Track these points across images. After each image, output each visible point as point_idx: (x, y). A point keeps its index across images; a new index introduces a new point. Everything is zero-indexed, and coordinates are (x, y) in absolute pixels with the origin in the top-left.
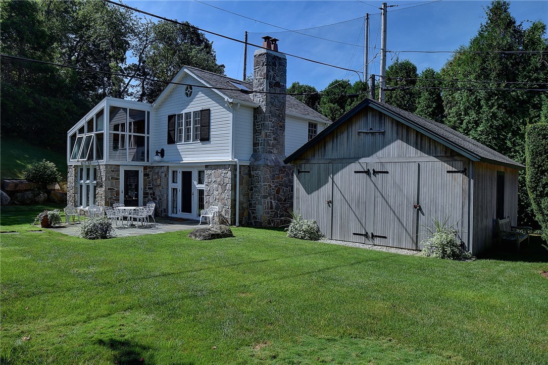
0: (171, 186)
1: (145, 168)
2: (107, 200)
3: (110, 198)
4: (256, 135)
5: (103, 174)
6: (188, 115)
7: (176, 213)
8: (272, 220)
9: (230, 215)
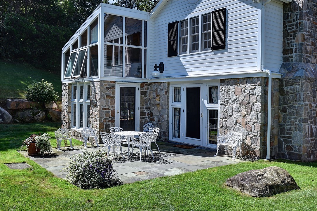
0: (173, 105)
1: (142, 85)
2: (102, 121)
3: (105, 119)
4: (288, 39)
5: (98, 91)
6: (195, 20)
7: (179, 137)
8: (312, 152)
9: (259, 144)
